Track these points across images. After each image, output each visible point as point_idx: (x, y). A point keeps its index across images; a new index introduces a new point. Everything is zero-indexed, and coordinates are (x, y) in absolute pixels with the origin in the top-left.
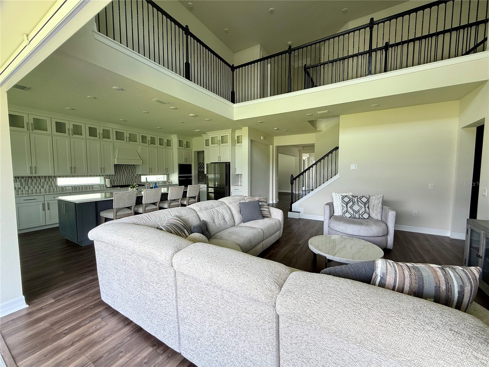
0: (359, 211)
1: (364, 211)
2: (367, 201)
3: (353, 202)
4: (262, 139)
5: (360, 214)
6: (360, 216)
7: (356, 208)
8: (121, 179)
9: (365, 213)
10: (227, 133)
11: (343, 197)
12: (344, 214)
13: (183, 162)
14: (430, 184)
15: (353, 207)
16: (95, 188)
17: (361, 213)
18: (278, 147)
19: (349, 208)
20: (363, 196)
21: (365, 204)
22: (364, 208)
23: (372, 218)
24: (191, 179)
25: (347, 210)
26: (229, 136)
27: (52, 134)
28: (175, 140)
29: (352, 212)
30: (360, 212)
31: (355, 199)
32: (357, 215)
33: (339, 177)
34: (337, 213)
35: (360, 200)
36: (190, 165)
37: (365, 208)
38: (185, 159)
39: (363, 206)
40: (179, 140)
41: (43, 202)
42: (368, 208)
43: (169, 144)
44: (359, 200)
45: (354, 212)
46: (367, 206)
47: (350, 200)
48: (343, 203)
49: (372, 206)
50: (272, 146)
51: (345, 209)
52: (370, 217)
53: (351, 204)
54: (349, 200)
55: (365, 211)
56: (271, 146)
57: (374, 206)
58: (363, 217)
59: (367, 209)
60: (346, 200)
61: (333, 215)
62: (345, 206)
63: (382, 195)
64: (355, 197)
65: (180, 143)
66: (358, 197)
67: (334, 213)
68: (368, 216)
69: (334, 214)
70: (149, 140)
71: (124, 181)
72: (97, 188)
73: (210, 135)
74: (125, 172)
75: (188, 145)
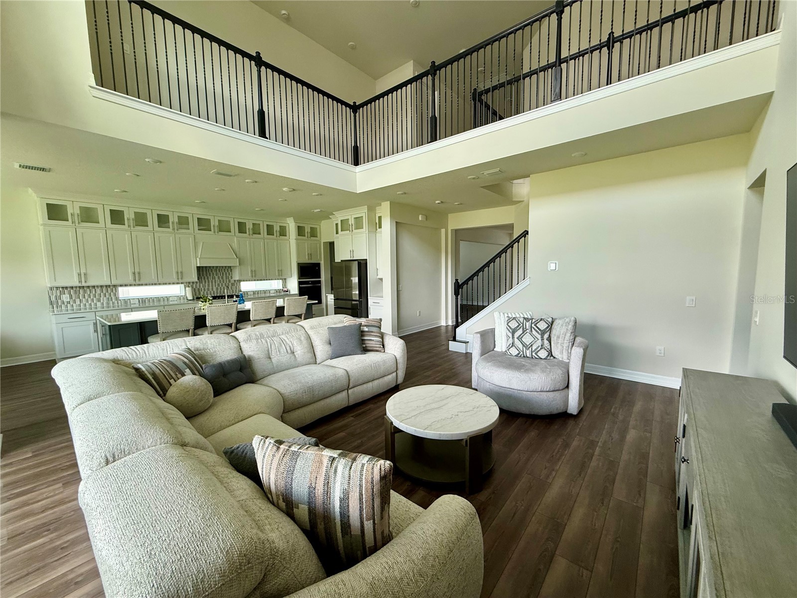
0: (532, 345)
1: (540, 345)
2: (548, 327)
3: (523, 329)
4: (420, 219)
5: (533, 350)
6: (534, 354)
7: (528, 339)
8: (211, 287)
9: (541, 349)
10: (362, 212)
11: (510, 320)
12: (508, 350)
13: (306, 260)
14: (688, 298)
15: (522, 337)
16: (171, 301)
17: (536, 350)
18: (456, 232)
19: (516, 340)
20: (541, 320)
21: (543, 333)
22: (540, 341)
23: (554, 358)
24: (320, 286)
25: (513, 343)
26: (364, 218)
27: (106, 227)
28: (291, 226)
29: (521, 346)
30: (534, 348)
31: (527, 324)
32: (528, 352)
33: (528, 283)
34: (500, 347)
35: (535, 325)
36: (318, 265)
37: (542, 340)
38: (308, 254)
39: (539, 337)
40: (298, 226)
41: (95, 321)
42: (549, 340)
43: (283, 232)
44: (533, 325)
45: (524, 346)
46: (546, 336)
47: (519, 325)
48: (508, 331)
49: (555, 338)
50: (444, 229)
51: (511, 341)
52: (552, 355)
53: (520, 332)
54: (518, 326)
55: (542, 346)
57: (558, 337)
58: (538, 356)
59: (546, 342)
60: (514, 325)
61: (493, 350)
62: (510, 335)
63: (573, 319)
64: (527, 319)
65: (300, 231)
66: (534, 320)
67: (495, 347)
68: (546, 354)
69: (495, 350)
70: (250, 229)
71: (215, 289)
72: (174, 301)
73: (339, 217)
74: (216, 277)
75: (314, 233)
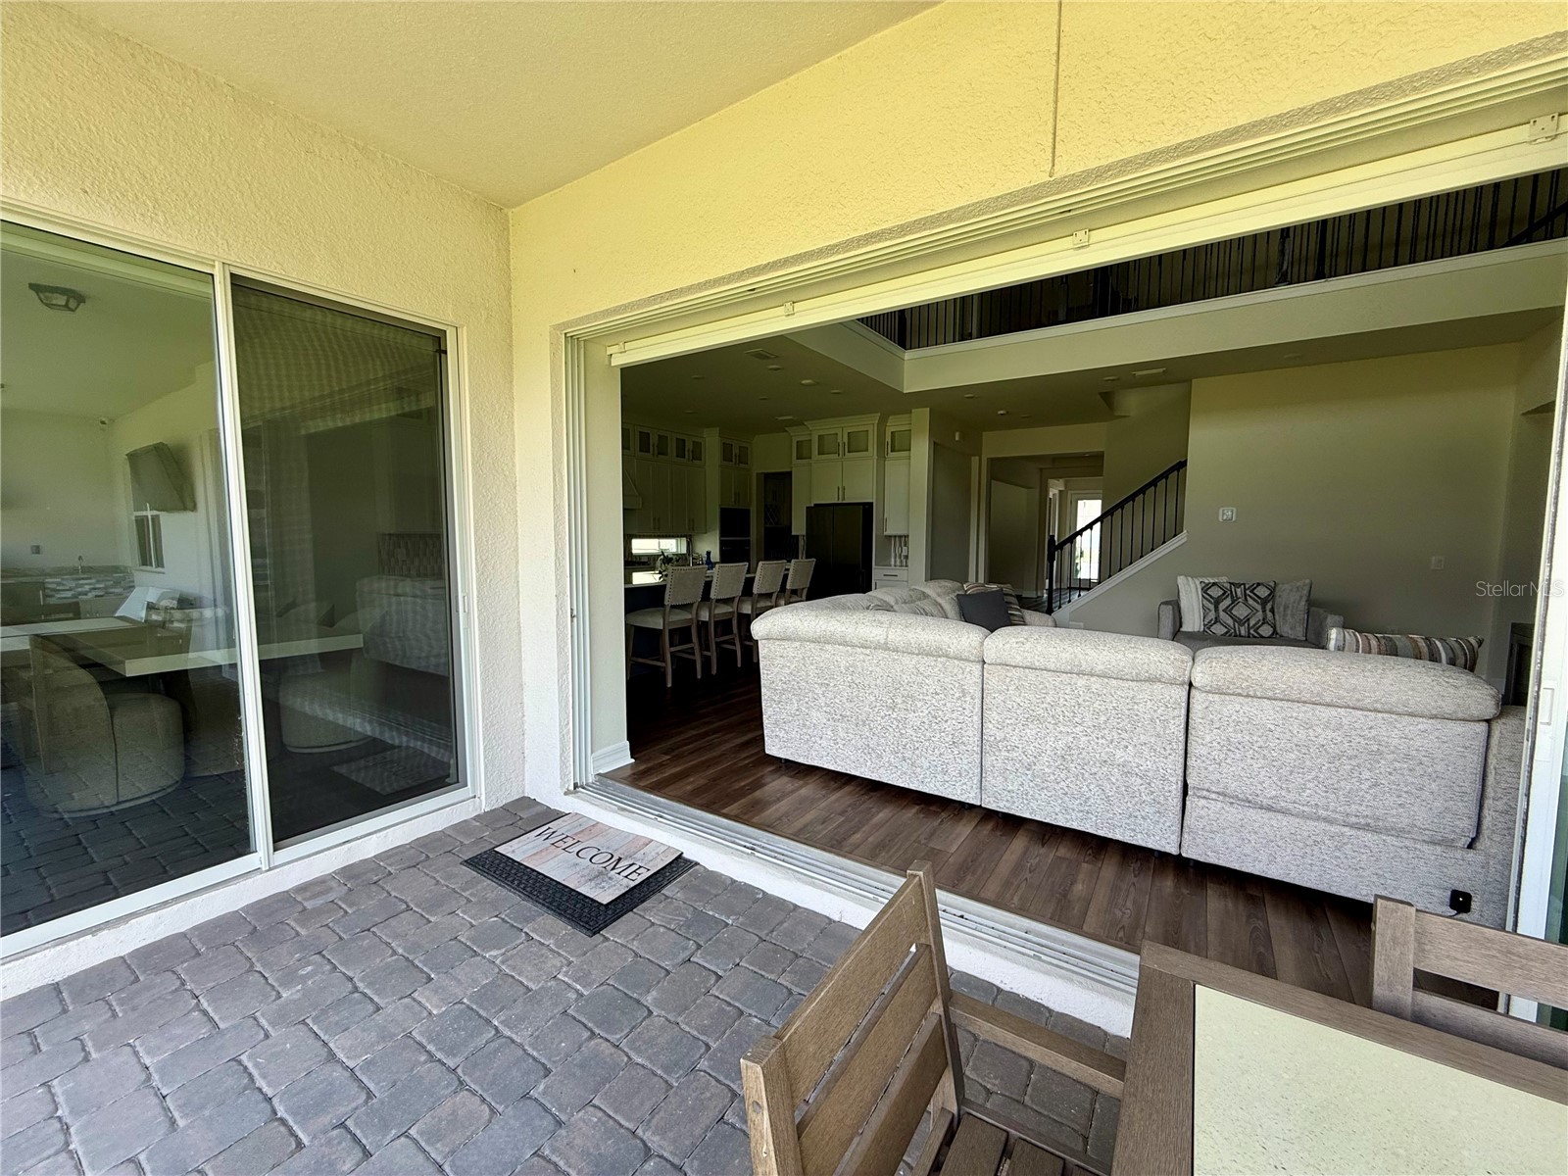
0: (1248, 619)
1: (1261, 618)
2: (1269, 595)
3: (1232, 597)
4: (957, 438)
5: (1251, 625)
6: (1252, 631)
7: (1241, 611)
9: (1263, 624)
10: (868, 424)
11: (1206, 589)
12: (1209, 628)
13: (731, 505)
14: (1434, 558)
15: (1232, 609)
17: (1254, 625)
18: (992, 461)
19: (1222, 614)
20: (1259, 584)
21: (1264, 602)
22: (1260, 613)
23: (1281, 636)
24: (749, 550)
25: (1216, 618)
26: (870, 433)
28: (712, 442)
29: (1230, 622)
30: (1252, 622)
31: (1238, 590)
32: (1242, 629)
33: (1185, 539)
34: (1191, 626)
35: (1252, 592)
36: (747, 512)
37: (1264, 611)
38: (735, 494)
39: (1259, 607)
40: (724, 444)
42: (1272, 611)
43: (697, 454)
44: (1248, 592)
45: (1235, 620)
46: (1269, 606)
47: (1225, 592)
48: (1205, 602)
49: (1282, 609)
50: (977, 458)
51: (1212, 615)
52: (1277, 634)
53: (1228, 601)
54: (1223, 594)
55: (1264, 619)
56: (975, 460)
57: (1286, 607)
58: (1258, 633)
59: (1269, 614)
60: (1216, 592)
61: (1179, 631)
62: (1212, 607)
63: (1307, 581)
64: (1238, 585)
66: (1247, 586)
67: (1181, 626)
68: (1271, 630)
69: (1182, 629)
70: (656, 444)
73: (816, 430)
75: (743, 458)
